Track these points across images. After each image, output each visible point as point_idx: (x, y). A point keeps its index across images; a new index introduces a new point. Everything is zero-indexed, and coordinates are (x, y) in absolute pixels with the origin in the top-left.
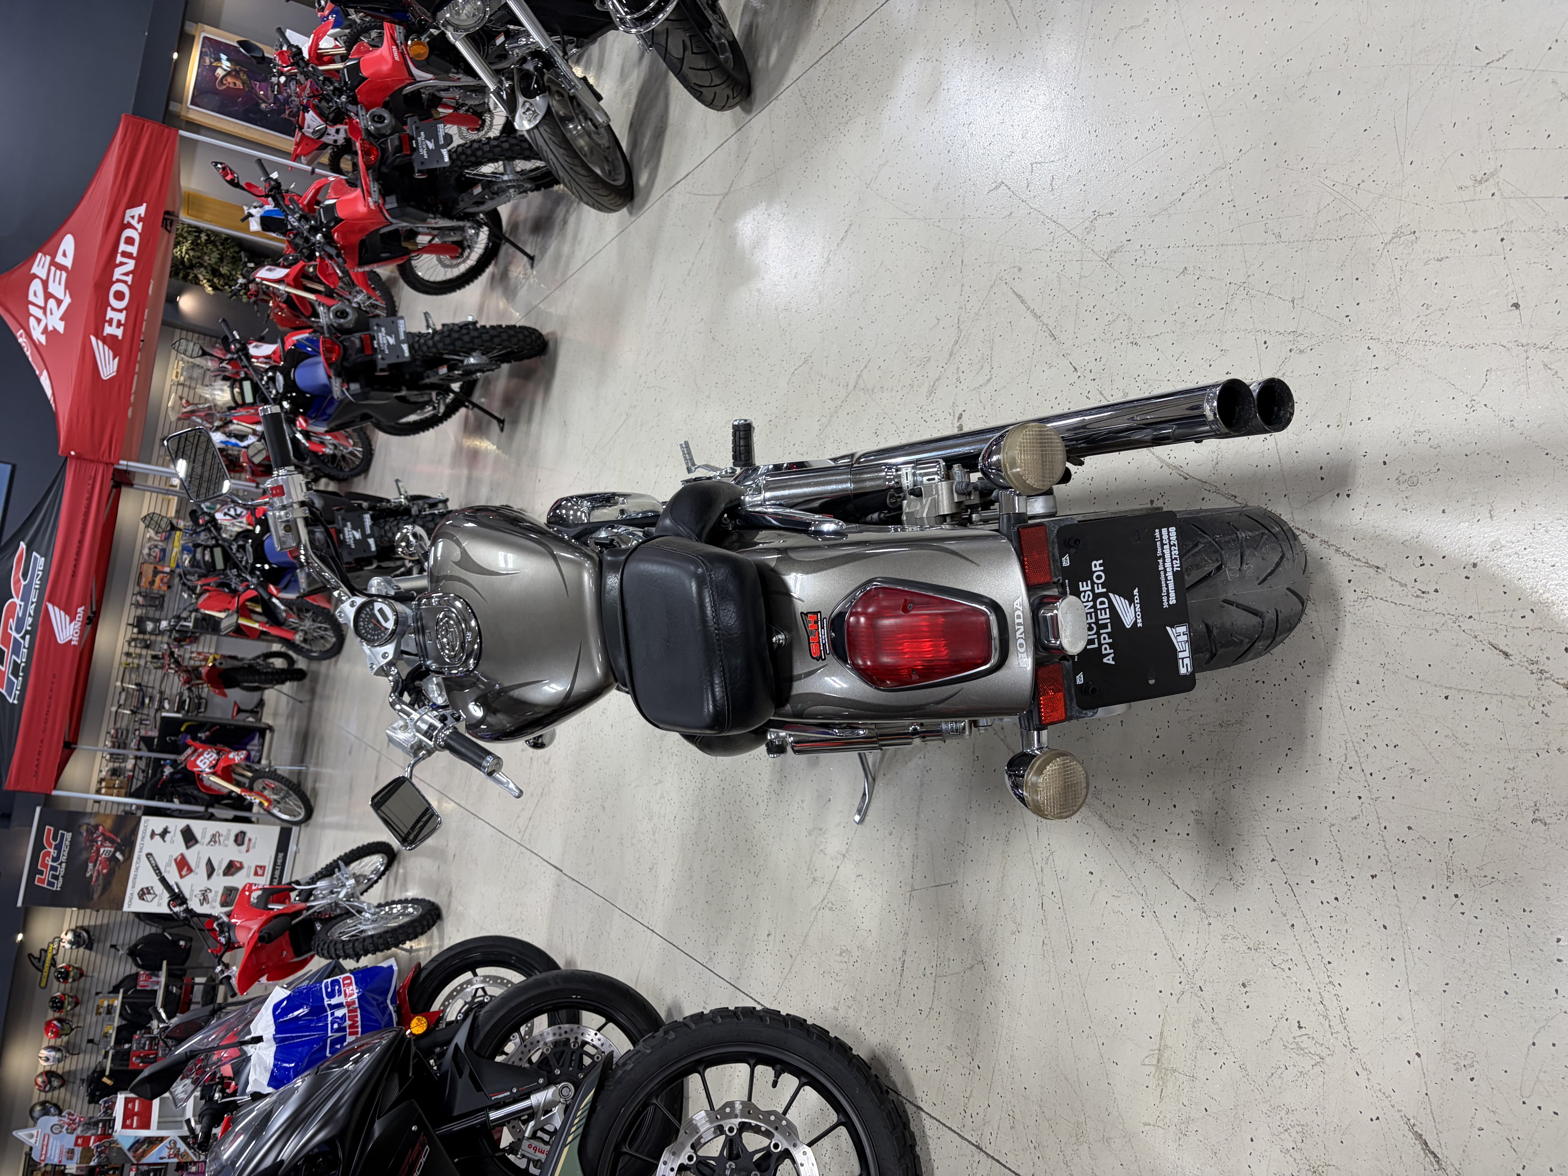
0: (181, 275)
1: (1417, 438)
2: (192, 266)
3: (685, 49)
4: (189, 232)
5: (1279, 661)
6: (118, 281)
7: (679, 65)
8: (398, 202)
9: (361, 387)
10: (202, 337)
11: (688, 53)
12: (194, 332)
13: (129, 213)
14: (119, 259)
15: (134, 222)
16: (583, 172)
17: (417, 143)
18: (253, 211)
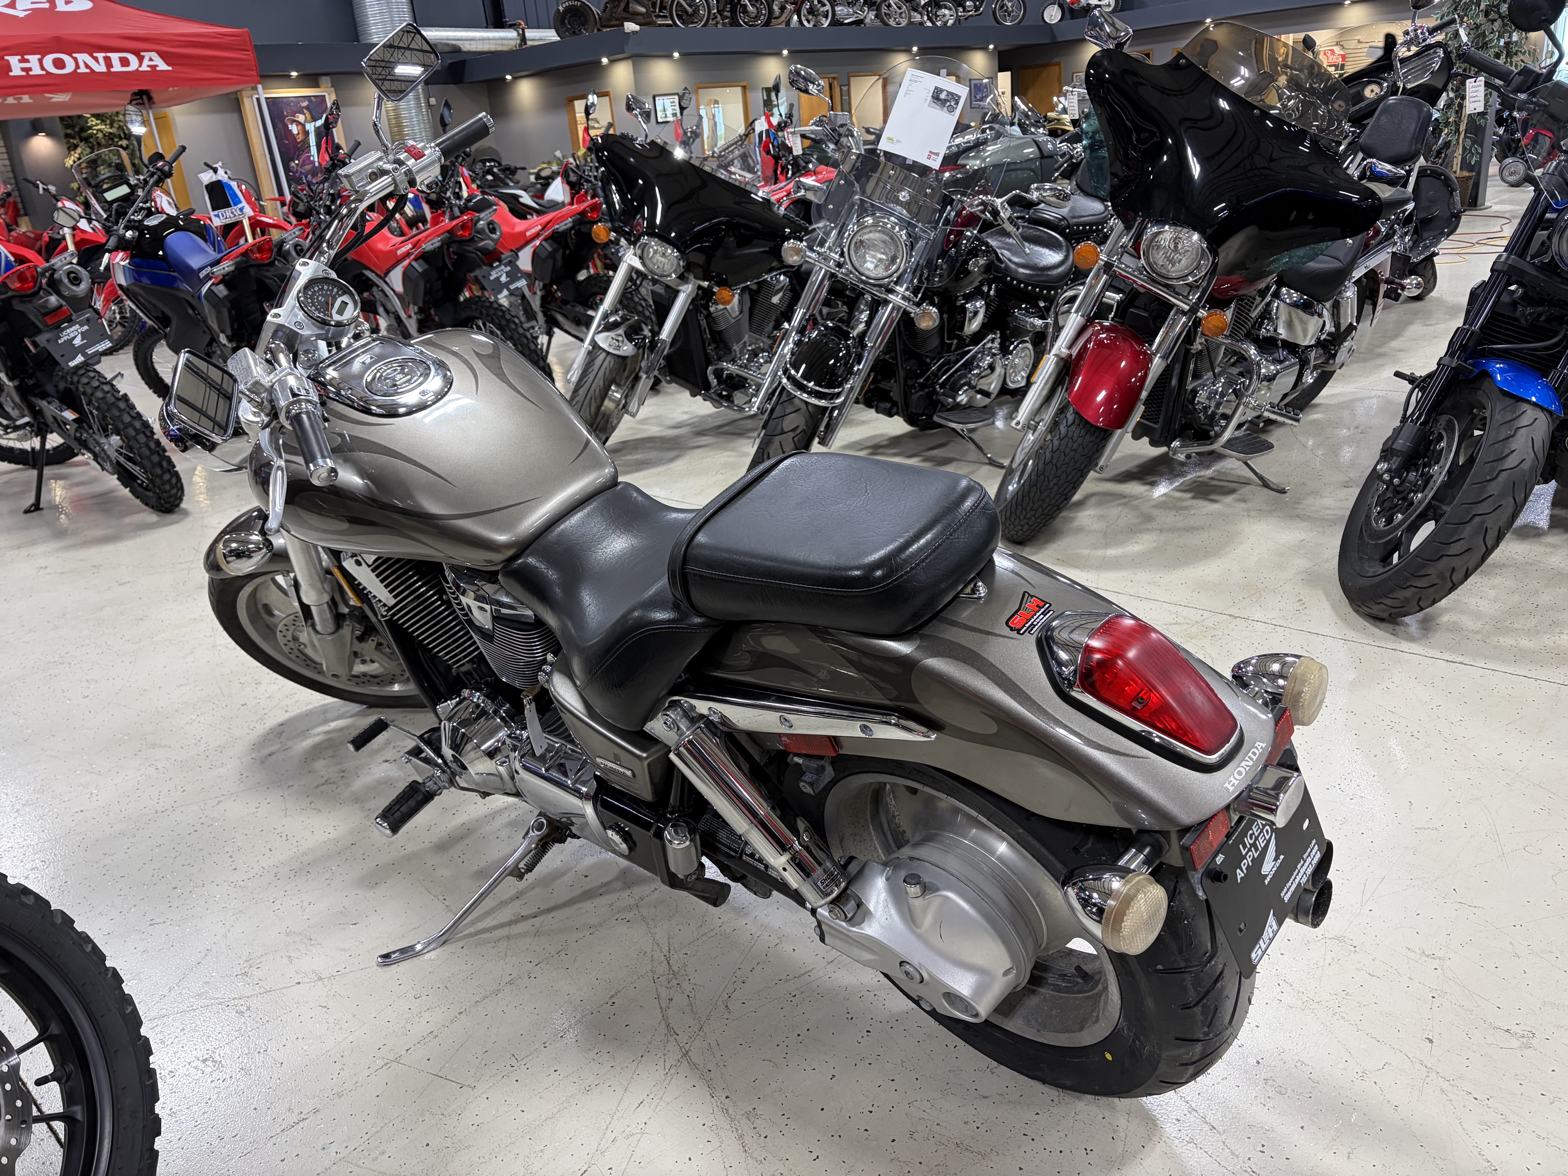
0: (69, 131)
1: (1299, 1064)
2: (86, 140)
3: (793, 430)
4: (120, 128)
5: (1062, 1134)
6: (75, 59)
7: (778, 432)
8: (425, 271)
9: (226, 297)
10: (9, 169)
11: (792, 434)
12: (10, 159)
13: (154, 55)
14: (100, 56)
15: (146, 62)
16: (593, 410)
17: (498, 266)
18: (221, 172)
